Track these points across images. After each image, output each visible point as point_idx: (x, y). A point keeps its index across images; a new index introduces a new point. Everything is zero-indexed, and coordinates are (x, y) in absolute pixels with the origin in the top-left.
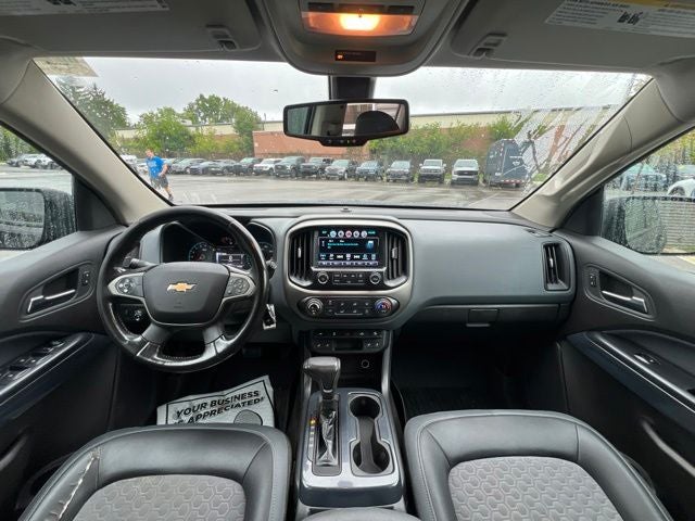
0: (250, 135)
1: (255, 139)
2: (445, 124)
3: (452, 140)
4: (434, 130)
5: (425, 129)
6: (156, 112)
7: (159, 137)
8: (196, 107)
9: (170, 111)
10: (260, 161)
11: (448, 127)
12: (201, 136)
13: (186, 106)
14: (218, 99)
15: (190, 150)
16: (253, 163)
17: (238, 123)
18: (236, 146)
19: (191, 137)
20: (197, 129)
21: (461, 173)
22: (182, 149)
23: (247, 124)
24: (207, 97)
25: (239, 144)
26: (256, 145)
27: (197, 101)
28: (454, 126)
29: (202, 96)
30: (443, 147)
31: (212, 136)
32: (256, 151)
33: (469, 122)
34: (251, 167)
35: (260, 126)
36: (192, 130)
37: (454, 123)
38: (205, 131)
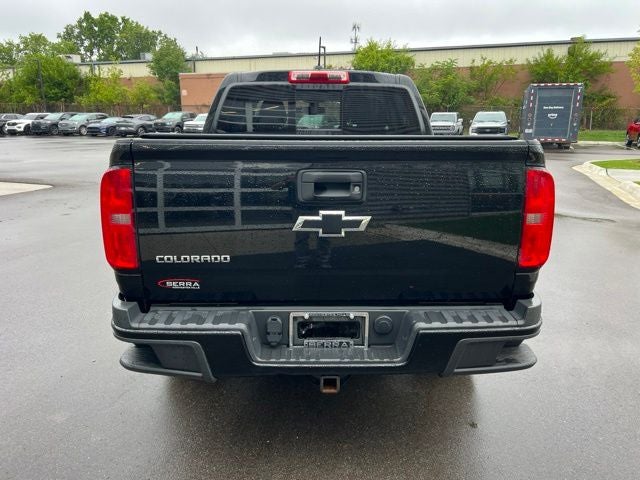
0: (175, 78)
1: (181, 84)
2: (464, 61)
3: (474, 84)
4: (447, 71)
5: (434, 69)
6: (16, 41)
7: (33, 82)
8: (77, 31)
9: (38, 40)
10: (193, 116)
11: (468, 64)
12: (98, 79)
13: (62, 31)
14: (114, 19)
15: (84, 100)
16: (183, 120)
17: (157, 61)
18: (153, 95)
19: (81, 81)
20: (92, 70)
21: (481, 130)
22: (70, 98)
23: (170, 63)
24: (95, 16)
25: (158, 91)
26: (184, 93)
27: (80, 22)
28: (476, 64)
29: (87, 16)
30: (462, 95)
31: (116, 79)
32: (183, 102)
33: (498, 57)
34: (180, 126)
35: (190, 65)
36: (84, 71)
37: (477, 59)
38: (105, 71)
